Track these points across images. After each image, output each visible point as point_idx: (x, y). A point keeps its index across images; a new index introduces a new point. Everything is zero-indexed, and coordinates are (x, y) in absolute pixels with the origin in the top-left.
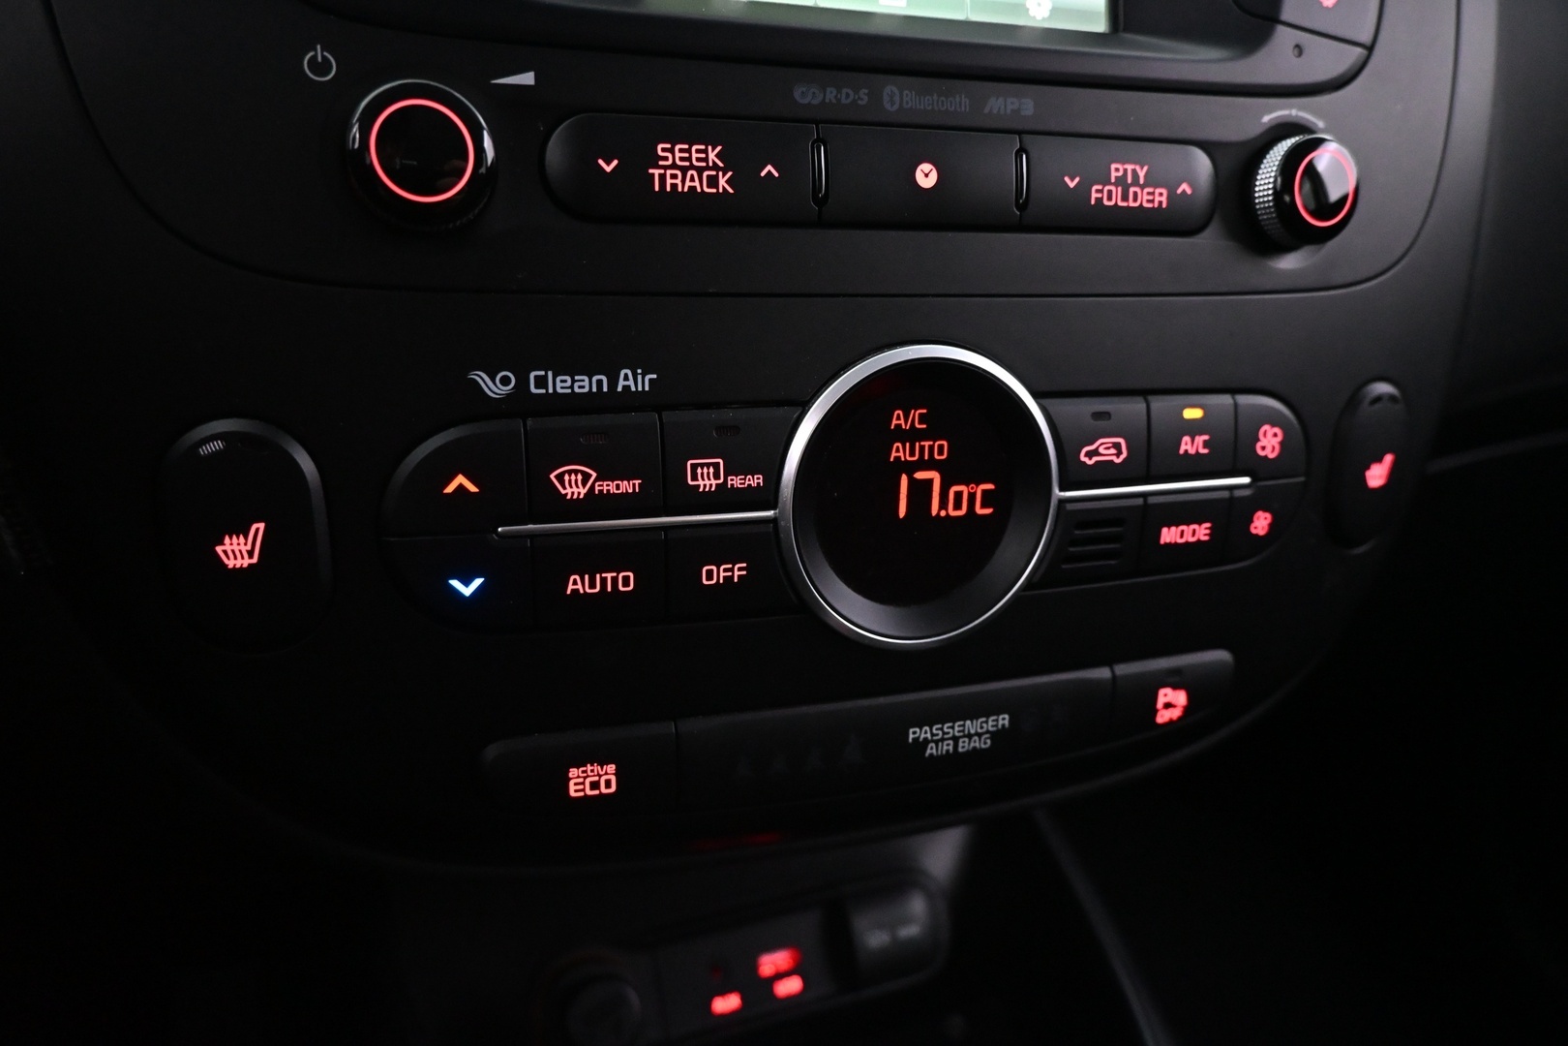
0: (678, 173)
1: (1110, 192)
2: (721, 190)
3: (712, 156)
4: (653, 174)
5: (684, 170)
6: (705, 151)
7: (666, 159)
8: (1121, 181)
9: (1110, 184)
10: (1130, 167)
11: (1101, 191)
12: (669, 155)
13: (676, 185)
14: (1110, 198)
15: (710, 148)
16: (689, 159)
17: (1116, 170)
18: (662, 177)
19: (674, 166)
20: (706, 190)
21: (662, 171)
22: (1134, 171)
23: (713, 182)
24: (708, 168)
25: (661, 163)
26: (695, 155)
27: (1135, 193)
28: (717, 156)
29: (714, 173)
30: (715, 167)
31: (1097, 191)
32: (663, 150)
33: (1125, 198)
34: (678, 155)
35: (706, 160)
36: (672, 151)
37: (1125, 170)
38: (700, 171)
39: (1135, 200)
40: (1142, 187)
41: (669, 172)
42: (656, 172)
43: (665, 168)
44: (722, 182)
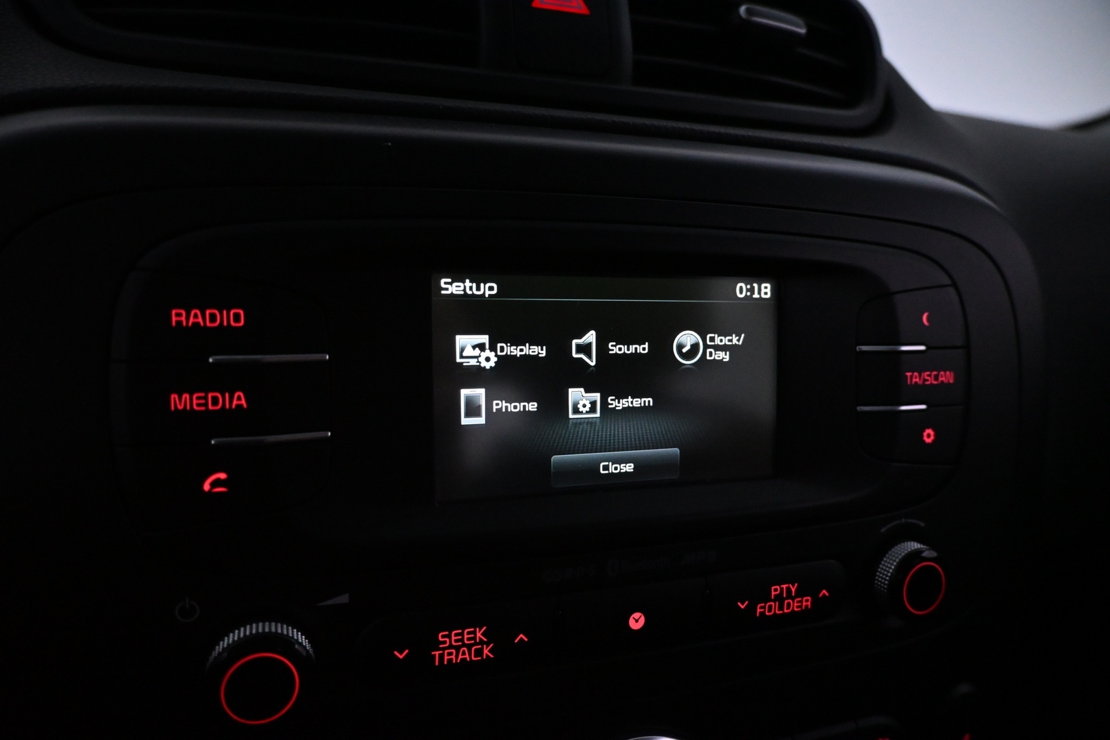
0: (454, 651)
1: (770, 607)
2: (484, 657)
3: (479, 635)
4: (435, 655)
5: (457, 649)
6: (474, 632)
7: (445, 642)
8: (780, 598)
9: (771, 601)
10: (784, 586)
11: (764, 607)
12: (448, 640)
13: (452, 659)
14: (770, 610)
15: (478, 629)
16: (462, 640)
17: (775, 591)
18: (441, 656)
19: (451, 646)
20: (473, 658)
21: (441, 652)
22: (789, 590)
23: (479, 653)
24: (476, 644)
25: (441, 646)
26: (466, 636)
27: (789, 604)
28: (482, 634)
29: (480, 646)
30: (482, 642)
31: (761, 608)
32: (443, 636)
33: (781, 608)
34: (453, 638)
35: (474, 638)
36: (449, 636)
37: (782, 589)
38: (469, 647)
39: (788, 608)
40: (793, 599)
41: (446, 652)
42: (437, 653)
43: (444, 649)
44: (486, 651)
